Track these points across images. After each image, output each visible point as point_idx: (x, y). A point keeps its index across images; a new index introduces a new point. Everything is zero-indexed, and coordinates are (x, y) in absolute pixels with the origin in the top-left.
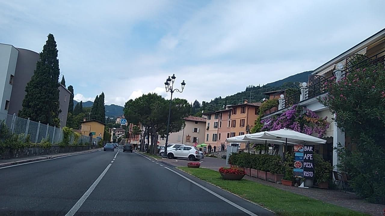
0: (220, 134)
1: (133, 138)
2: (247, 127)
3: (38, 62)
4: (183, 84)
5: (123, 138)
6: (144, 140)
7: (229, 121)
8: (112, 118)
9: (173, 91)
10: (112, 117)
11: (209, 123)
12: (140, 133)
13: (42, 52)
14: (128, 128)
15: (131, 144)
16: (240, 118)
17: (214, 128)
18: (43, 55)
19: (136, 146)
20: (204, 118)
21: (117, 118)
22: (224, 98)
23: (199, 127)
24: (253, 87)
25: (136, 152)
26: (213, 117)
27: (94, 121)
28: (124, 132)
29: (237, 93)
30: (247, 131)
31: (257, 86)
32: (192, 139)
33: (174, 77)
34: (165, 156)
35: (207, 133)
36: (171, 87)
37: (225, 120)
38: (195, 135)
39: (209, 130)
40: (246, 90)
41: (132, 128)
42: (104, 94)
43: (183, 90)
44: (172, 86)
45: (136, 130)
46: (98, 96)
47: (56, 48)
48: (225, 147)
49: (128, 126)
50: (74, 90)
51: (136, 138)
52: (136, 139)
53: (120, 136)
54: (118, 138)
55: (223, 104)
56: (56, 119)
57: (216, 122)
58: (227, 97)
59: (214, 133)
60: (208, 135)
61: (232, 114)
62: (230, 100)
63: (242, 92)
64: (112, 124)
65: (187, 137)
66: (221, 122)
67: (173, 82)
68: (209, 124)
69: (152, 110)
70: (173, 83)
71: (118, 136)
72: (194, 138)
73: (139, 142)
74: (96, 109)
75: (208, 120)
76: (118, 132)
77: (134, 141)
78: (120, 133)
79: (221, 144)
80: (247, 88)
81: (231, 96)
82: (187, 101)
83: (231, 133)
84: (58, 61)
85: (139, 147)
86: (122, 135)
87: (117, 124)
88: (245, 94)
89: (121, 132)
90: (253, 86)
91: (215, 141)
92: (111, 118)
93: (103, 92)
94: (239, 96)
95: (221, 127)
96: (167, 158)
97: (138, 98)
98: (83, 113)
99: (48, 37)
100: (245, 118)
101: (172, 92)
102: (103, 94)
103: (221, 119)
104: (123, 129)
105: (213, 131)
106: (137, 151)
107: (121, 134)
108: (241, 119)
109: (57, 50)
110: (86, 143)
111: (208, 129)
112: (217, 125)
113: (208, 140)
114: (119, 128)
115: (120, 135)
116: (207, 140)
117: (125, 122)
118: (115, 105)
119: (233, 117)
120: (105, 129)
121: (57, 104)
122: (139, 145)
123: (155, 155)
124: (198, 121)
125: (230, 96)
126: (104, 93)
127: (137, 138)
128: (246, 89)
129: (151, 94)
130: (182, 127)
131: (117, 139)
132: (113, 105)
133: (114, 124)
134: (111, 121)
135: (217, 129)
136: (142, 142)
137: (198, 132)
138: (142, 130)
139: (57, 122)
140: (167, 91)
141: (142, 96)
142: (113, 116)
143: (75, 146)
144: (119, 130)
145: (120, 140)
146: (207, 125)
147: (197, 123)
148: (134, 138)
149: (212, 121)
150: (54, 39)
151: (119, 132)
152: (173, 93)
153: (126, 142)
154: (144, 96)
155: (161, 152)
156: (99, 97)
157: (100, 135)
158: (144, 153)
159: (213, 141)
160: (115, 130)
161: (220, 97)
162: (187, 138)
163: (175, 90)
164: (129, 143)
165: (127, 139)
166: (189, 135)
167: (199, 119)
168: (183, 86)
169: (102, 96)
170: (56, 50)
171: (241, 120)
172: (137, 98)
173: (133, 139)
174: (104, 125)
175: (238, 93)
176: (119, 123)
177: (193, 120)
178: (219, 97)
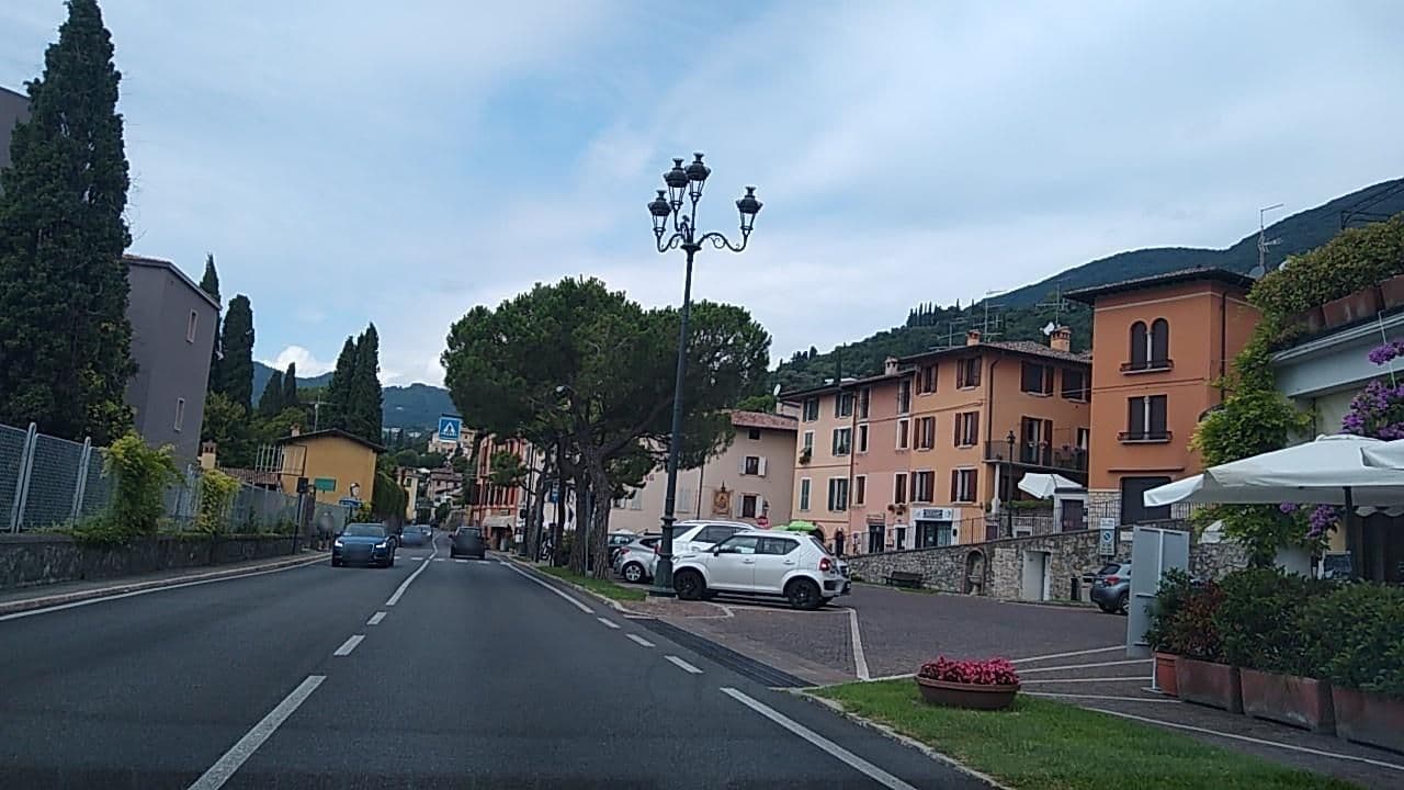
0: (861, 480)
1: (491, 504)
2: (988, 444)
3: (18, 125)
4: (749, 206)
5: (454, 504)
6: (538, 510)
7: (905, 423)
8: (417, 435)
9: (696, 241)
10: (417, 429)
11: (812, 434)
12: (521, 478)
13: (42, 80)
14: (474, 463)
15: (486, 528)
16: (955, 408)
17: (834, 453)
18: (43, 89)
19: (507, 534)
20: (782, 416)
21: (432, 433)
22: (829, 352)
23: (765, 453)
24: (933, 311)
25: (507, 560)
26: (827, 410)
27: (335, 435)
28: (459, 484)
29: (874, 334)
30: (988, 464)
31: (949, 305)
32: (736, 504)
33: (699, 173)
34: (664, 589)
35: (801, 475)
36: (685, 218)
37: (885, 419)
38: (750, 485)
39: (812, 465)
40: (908, 322)
41: (488, 462)
42: (377, 329)
43: (746, 237)
44: (690, 217)
45: (505, 467)
46: (351, 338)
47: (110, 60)
48: (886, 533)
49: (471, 460)
50: (253, 314)
51: (506, 503)
52: (503, 506)
53: (444, 498)
54: (437, 504)
55: (822, 375)
56: (112, 407)
57: (843, 431)
58: (838, 349)
59: (836, 477)
60: (806, 483)
61: (917, 394)
62: (852, 359)
63: (893, 330)
64: (416, 453)
65: (717, 494)
66: (864, 429)
67: (695, 197)
68: (809, 437)
69: (582, 355)
70: (694, 203)
71: (436, 496)
72: (746, 498)
73: (519, 519)
74: (347, 390)
75: (804, 420)
76: (439, 484)
77: (497, 514)
78: (443, 486)
79: (869, 521)
80: (912, 316)
81: (854, 345)
82: (747, 316)
83: (914, 474)
84: (121, 123)
85: (518, 538)
86: (453, 496)
87: (433, 453)
88: (907, 336)
89: (448, 481)
90: (936, 307)
91: (838, 508)
92: (412, 435)
93: (371, 325)
94: (881, 345)
95: (863, 448)
96: (672, 595)
97: (511, 301)
98: (295, 409)
99: (70, 7)
100: (980, 405)
101: (691, 249)
102: (372, 330)
103: (865, 416)
104: (455, 471)
105: (827, 467)
106: (509, 555)
107: (448, 490)
108: (958, 411)
109: (116, 69)
110: (280, 524)
111: (806, 459)
112: (848, 440)
113: (806, 507)
114: (442, 470)
115: (444, 493)
116: (805, 505)
117: (456, 429)
118: (428, 384)
119: (921, 404)
120: (378, 466)
121: (115, 332)
122: (516, 529)
123: (600, 578)
124: (763, 428)
125: (849, 344)
126: (375, 325)
127: (509, 501)
128: (907, 319)
129: (577, 280)
130: (720, 443)
131: (433, 510)
132: (420, 385)
133: (423, 455)
134: (410, 444)
135: (849, 456)
136: (532, 515)
137: (761, 471)
138: (528, 467)
139: (116, 419)
140: (664, 242)
141: (529, 292)
142: (418, 425)
143: (203, 540)
144: (439, 476)
145: (446, 514)
146: (801, 445)
147: (757, 438)
148: (497, 503)
149: (823, 427)
150: (100, 15)
151: (442, 483)
152: (696, 254)
153: (466, 519)
154: (541, 293)
155: (625, 562)
156: (355, 342)
157: (355, 491)
158: (541, 563)
159: (831, 508)
160: (427, 475)
161: (813, 350)
162: (718, 500)
163: (706, 237)
164: (479, 522)
165: (470, 507)
166: (723, 488)
167: (764, 420)
168: (748, 217)
169: (367, 340)
170: (112, 69)
171: (958, 416)
172: (507, 302)
173: (495, 506)
174: (374, 452)
175: (878, 334)
176: (440, 451)
177: (740, 423)
178: (809, 351)
